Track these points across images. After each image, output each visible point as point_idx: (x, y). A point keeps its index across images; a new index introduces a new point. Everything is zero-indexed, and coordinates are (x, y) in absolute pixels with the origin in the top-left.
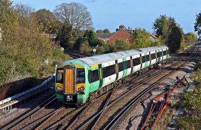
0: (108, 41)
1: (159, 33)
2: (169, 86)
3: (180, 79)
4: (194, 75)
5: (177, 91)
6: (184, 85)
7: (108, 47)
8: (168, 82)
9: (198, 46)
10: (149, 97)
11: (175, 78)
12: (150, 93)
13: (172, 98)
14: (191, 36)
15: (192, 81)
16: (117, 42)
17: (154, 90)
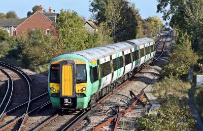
0: (15, 33)
1: (101, 18)
2: (117, 107)
3: (136, 94)
4: (158, 87)
5: (131, 115)
6: (143, 104)
7: (15, 43)
8: (116, 100)
9: (164, 40)
10: (86, 125)
11: (128, 94)
12: (86, 118)
13: (123, 126)
14: (153, 23)
15: (154, 98)
16: (30, 34)
17: (93, 113)
